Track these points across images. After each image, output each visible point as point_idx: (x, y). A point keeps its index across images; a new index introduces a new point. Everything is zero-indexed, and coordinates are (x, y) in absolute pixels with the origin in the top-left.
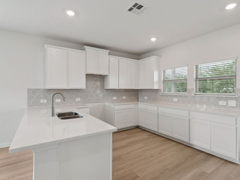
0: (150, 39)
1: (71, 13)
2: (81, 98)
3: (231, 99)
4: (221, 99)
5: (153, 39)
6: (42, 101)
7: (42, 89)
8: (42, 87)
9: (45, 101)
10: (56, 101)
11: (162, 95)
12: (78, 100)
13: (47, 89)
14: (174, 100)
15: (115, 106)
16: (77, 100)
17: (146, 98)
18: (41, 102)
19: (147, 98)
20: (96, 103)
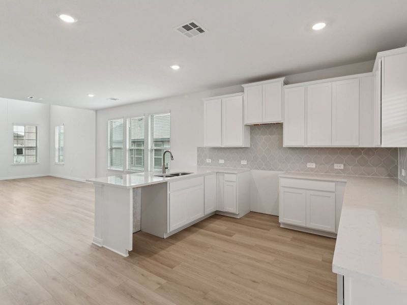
2: (247, 161)
9: (210, 161)
10: (219, 163)
12: (244, 162)
16: (242, 163)
18: (207, 162)
20: (270, 170)
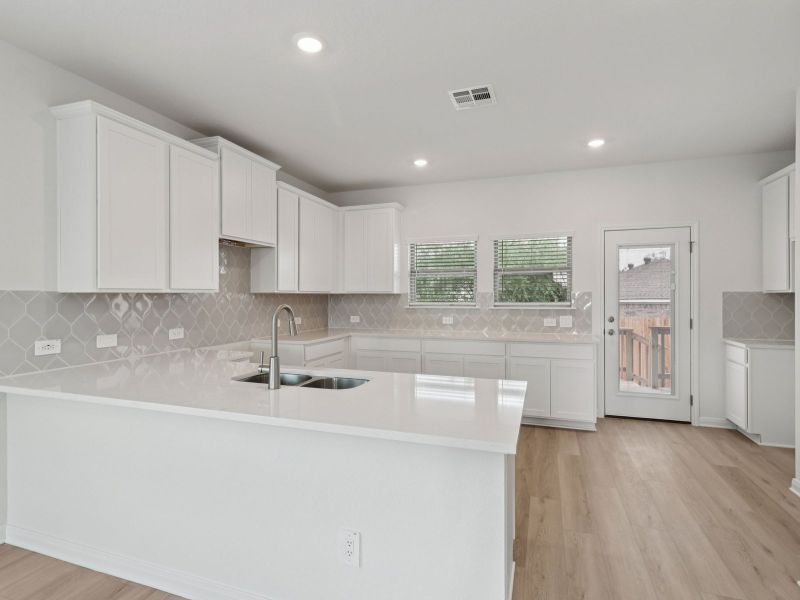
0: (412, 162)
1: (310, 45)
2: (187, 328)
3: (564, 313)
4: (545, 313)
5: (421, 163)
6: (40, 348)
7: (42, 293)
8: (38, 285)
9: (56, 347)
10: (98, 347)
11: (411, 311)
12: (176, 334)
13: (64, 294)
14: (444, 322)
15: (308, 349)
16: (171, 337)
17: (355, 319)
18: (38, 352)
19: (358, 321)
